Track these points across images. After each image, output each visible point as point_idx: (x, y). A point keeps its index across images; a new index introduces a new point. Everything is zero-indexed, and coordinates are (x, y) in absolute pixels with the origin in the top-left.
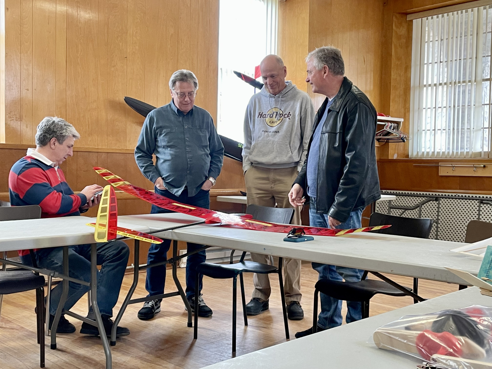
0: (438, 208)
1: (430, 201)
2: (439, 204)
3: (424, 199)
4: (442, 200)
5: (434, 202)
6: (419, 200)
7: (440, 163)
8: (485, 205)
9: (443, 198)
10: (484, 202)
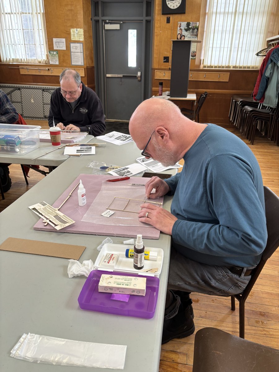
0: (21, 94)
1: (16, 90)
2: (21, 92)
3: (12, 89)
4: (23, 89)
5: (18, 91)
6: (9, 90)
7: (20, 66)
8: (45, 92)
9: (23, 88)
10: (44, 90)
